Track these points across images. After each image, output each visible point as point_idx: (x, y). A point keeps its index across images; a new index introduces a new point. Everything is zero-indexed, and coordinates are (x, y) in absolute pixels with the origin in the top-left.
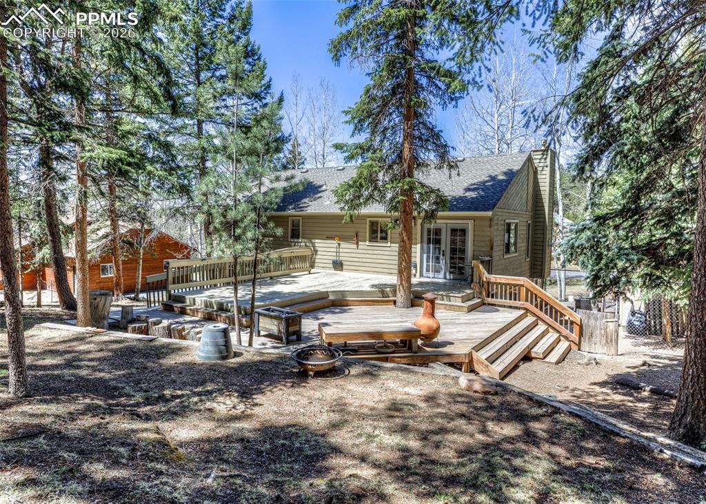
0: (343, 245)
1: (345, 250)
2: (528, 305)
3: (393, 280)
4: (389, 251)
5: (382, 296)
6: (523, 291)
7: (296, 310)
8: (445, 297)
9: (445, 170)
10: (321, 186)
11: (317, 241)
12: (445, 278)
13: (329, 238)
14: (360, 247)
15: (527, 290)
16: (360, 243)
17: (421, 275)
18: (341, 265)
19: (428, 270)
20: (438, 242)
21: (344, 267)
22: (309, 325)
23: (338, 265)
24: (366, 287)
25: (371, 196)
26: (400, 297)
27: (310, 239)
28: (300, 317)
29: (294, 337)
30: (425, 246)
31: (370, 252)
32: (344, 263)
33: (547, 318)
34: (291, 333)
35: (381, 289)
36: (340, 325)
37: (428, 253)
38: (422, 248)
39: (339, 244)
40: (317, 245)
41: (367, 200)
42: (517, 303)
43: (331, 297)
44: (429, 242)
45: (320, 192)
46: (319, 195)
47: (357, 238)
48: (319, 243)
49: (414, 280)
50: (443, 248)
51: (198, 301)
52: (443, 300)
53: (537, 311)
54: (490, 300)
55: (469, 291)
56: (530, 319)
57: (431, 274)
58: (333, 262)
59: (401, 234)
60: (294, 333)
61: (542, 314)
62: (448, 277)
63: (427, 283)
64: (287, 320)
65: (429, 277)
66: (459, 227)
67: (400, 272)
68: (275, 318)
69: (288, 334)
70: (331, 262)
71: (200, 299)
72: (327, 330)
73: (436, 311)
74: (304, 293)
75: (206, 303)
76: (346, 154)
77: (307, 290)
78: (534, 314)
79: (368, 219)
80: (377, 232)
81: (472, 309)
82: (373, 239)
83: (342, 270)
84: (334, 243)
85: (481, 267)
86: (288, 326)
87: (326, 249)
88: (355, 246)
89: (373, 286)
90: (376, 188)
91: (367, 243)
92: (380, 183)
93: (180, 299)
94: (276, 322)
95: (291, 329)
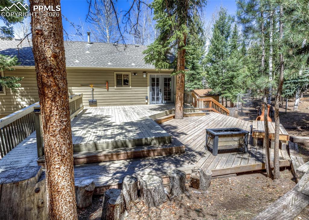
0: (96, 90)
1: (97, 93)
2: (213, 109)
4: (130, 92)
6: (211, 103)
8: (192, 110)
11: (73, 88)
12: (162, 103)
13: (83, 85)
14: (109, 90)
15: (213, 103)
16: (109, 88)
17: (150, 103)
18: (96, 102)
20: (158, 85)
21: (98, 104)
23: (93, 103)
31: (117, 93)
32: (98, 101)
37: (154, 91)
39: (93, 89)
40: (73, 91)
42: (209, 109)
47: (108, 85)
48: (75, 90)
50: (160, 88)
52: (191, 112)
53: (216, 111)
57: (154, 102)
58: (90, 102)
62: (164, 102)
65: (154, 104)
66: (167, 77)
70: (88, 101)
79: (115, 73)
80: (122, 81)
82: (119, 84)
83: (96, 106)
84: (88, 89)
85: (195, 95)
88: (106, 90)
91: (115, 87)
94: (236, 138)
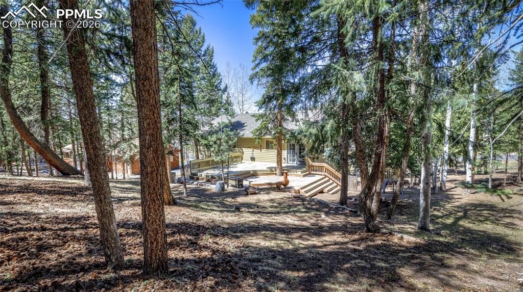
0: (255, 150)
1: (256, 153)
2: (326, 174)
3: (275, 165)
4: (273, 153)
5: (271, 171)
6: (324, 168)
7: (241, 177)
9: (294, 123)
10: (244, 124)
12: (297, 164)
13: (248, 148)
14: (262, 151)
15: (326, 168)
17: (287, 163)
18: (254, 159)
19: (290, 161)
20: (294, 149)
21: (256, 160)
22: (245, 183)
23: (253, 159)
24: (265, 168)
25: (266, 133)
26: (278, 172)
27: (241, 148)
28: (242, 179)
29: (241, 186)
30: (289, 151)
31: (266, 153)
32: (256, 158)
33: (333, 178)
34: (240, 185)
35: (271, 168)
36: (255, 181)
37: (290, 154)
38: (288, 152)
39: (253, 150)
41: (265, 134)
42: (322, 173)
43: (252, 172)
44: (290, 150)
45: (244, 127)
46: (244, 128)
47: (260, 148)
48: (244, 150)
49: (283, 165)
50: (296, 151)
51: (203, 175)
52: (292, 172)
53: (329, 176)
54: (313, 172)
55: (304, 169)
56: (327, 179)
57: (291, 162)
59: (278, 148)
60: (241, 185)
61: (331, 177)
63: (289, 166)
64: (238, 180)
65: (291, 164)
67: (278, 162)
68: (234, 180)
69: (239, 185)
70: (250, 158)
71: (204, 174)
72: (252, 183)
73: (288, 177)
74: (241, 171)
75: (206, 175)
76: (256, 118)
77: (242, 170)
78: (328, 177)
79: (265, 140)
80: (269, 145)
81: (304, 176)
82: (267, 148)
83: (254, 161)
84: (251, 150)
85: (309, 159)
86: (239, 182)
87: (247, 152)
88: (260, 151)
89: (268, 168)
90: (268, 130)
91: (265, 150)
92: (269, 128)
93: (196, 175)
94: (234, 181)
95: (240, 183)
